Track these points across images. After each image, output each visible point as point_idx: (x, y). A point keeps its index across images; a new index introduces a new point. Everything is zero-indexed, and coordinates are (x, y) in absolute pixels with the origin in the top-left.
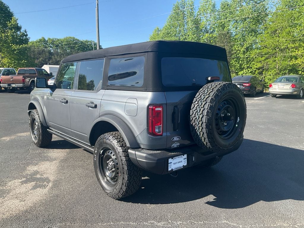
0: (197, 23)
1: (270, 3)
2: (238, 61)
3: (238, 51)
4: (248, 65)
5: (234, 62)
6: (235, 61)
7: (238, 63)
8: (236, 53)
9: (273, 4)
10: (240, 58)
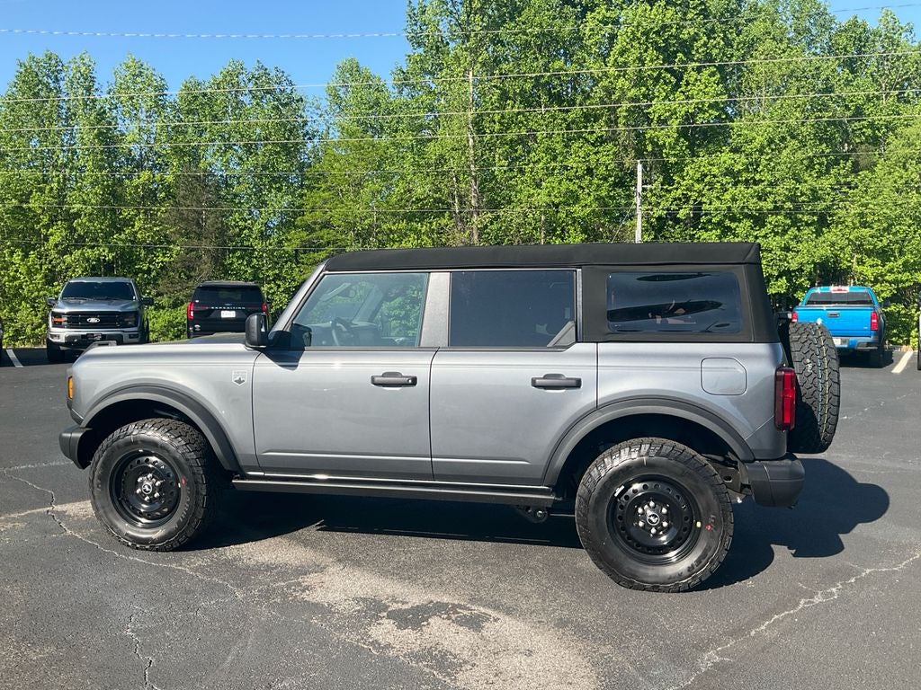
0: (107, 138)
1: (310, 109)
2: (247, 258)
3: (244, 230)
4: (277, 271)
5: (235, 260)
6: (238, 258)
7: (248, 265)
8: (239, 235)
9: (316, 111)
10: (255, 250)
